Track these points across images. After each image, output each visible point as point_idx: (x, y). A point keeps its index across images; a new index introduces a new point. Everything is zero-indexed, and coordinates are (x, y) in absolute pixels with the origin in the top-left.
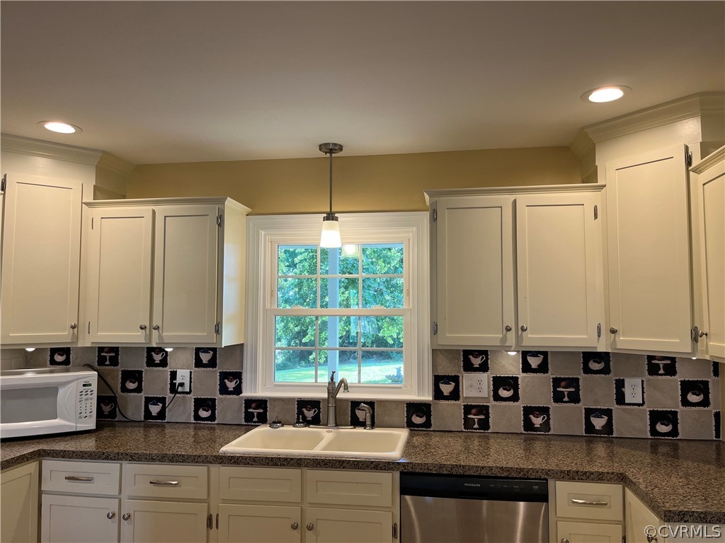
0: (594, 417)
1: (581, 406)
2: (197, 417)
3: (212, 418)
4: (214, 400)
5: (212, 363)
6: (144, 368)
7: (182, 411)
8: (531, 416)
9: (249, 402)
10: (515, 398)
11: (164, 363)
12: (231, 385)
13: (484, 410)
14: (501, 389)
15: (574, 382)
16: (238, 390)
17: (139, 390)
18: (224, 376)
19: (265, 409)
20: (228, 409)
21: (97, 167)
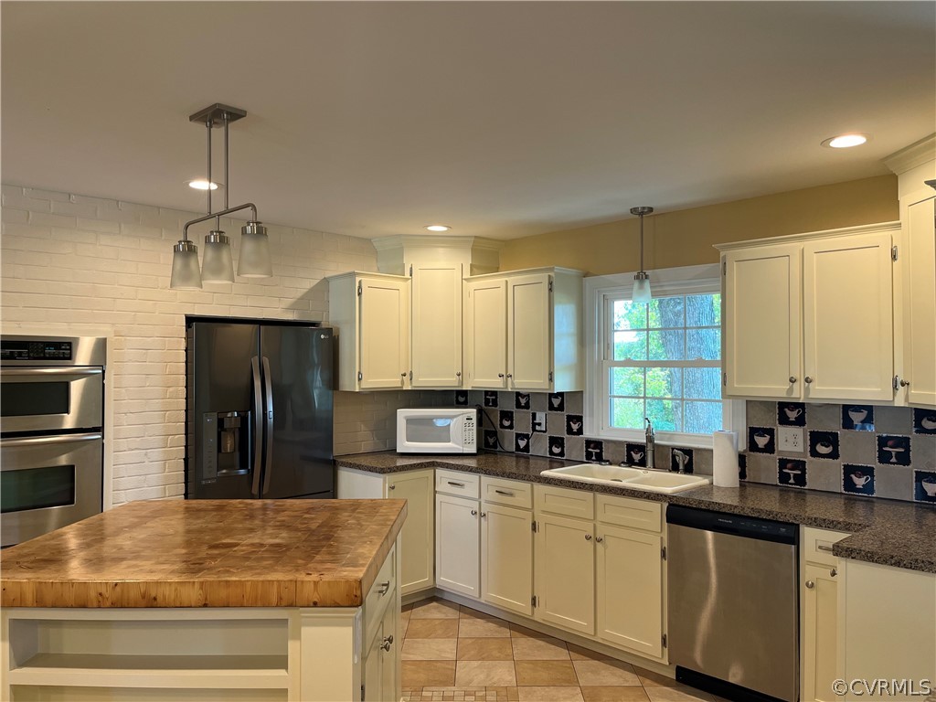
0: (927, 482)
1: (912, 469)
2: (551, 453)
3: (562, 454)
4: (563, 439)
5: (561, 408)
6: (514, 409)
7: (540, 447)
8: (853, 476)
9: (589, 443)
10: (834, 455)
11: (527, 406)
12: (575, 427)
13: (800, 465)
14: (819, 445)
15: (904, 442)
16: (580, 431)
17: (511, 427)
18: (570, 418)
19: (601, 449)
20: (574, 447)
21: (472, 249)
